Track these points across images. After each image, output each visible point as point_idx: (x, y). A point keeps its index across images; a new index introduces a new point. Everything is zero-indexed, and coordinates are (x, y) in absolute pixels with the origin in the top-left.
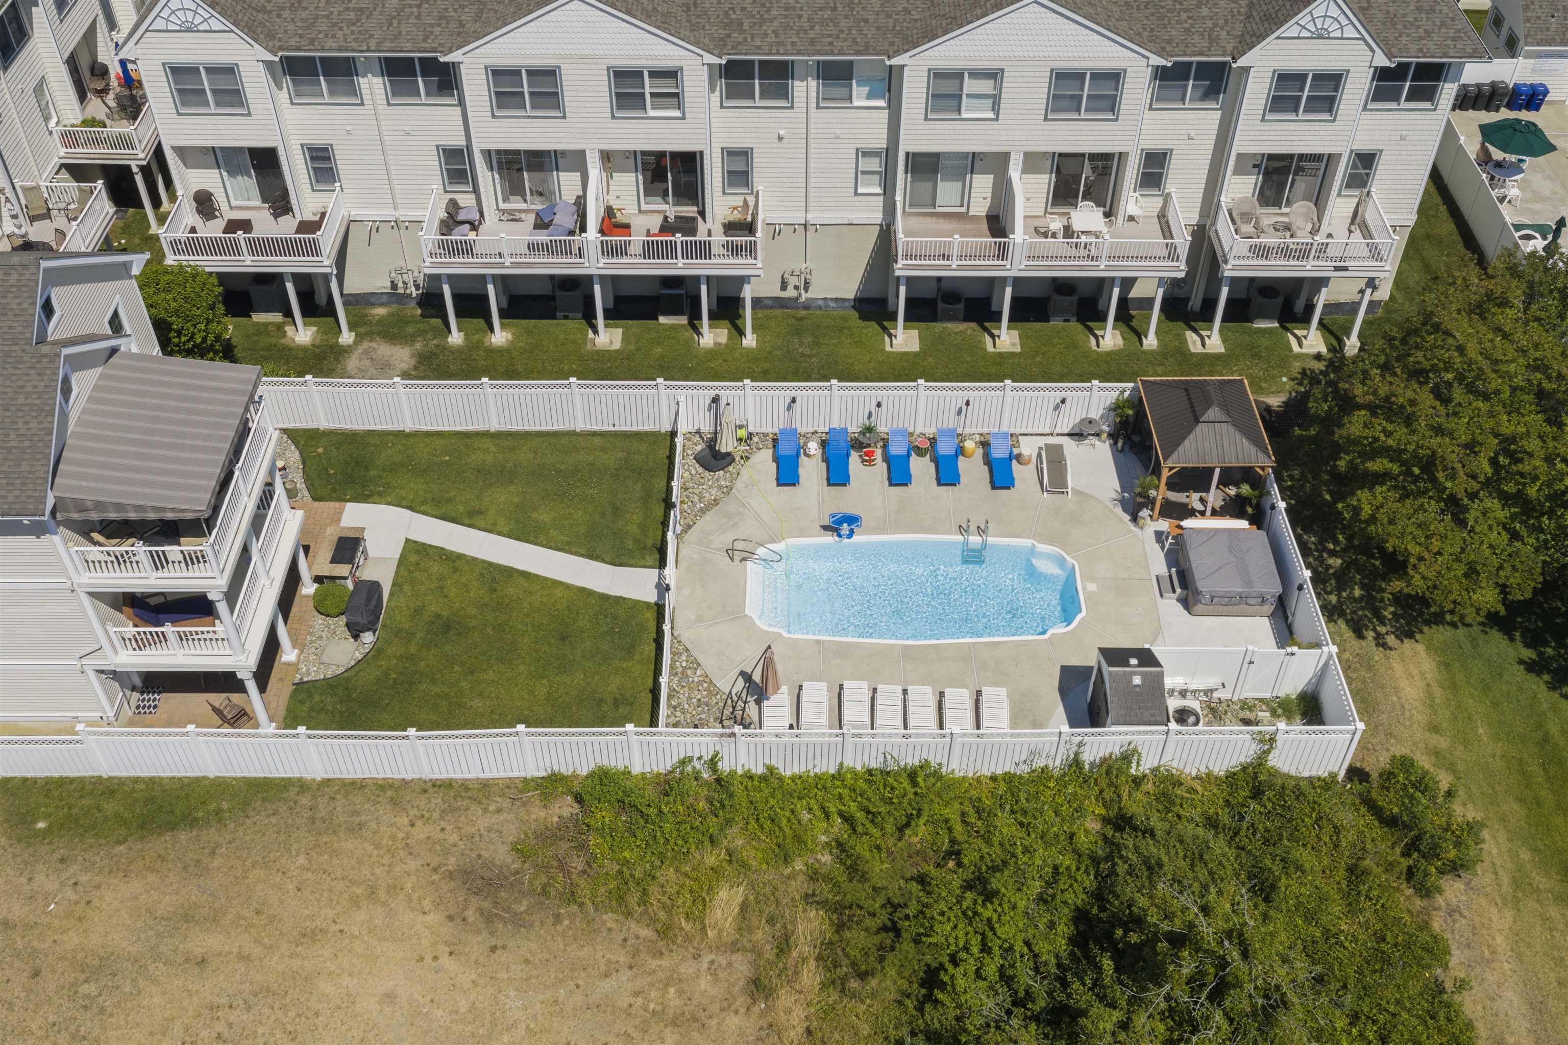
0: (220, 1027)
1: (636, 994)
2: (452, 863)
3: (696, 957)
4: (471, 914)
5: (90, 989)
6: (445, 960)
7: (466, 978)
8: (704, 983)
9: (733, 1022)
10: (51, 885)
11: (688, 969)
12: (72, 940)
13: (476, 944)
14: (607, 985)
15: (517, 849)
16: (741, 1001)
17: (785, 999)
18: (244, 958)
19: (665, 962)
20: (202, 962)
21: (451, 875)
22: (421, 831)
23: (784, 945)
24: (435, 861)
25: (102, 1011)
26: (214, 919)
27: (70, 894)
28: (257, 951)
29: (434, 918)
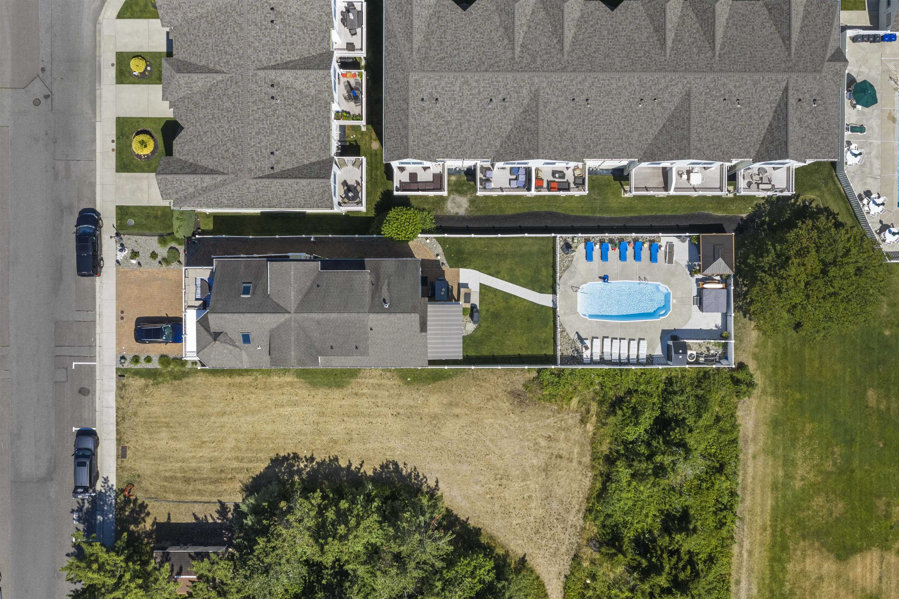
0: (465, 431)
1: (555, 423)
2: (509, 390)
3: (568, 414)
4: (515, 403)
5: (434, 422)
6: (511, 414)
7: (517, 419)
8: (570, 421)
9: (577, 430)
10: (417, 396)
11: (566, 417)
12: (426, 410)
13: (517, 411)
14: (548, 421)
15: (524, 385)
16: (578, 425)
17: (588, 425)
18: (466, 414)
19: (561, 415)
20: (457, 416)
21: (509, 393)
22: (500, 381)
23: (588, 411)
24: (505, 389)
25: (439, 427)
26: (457, 405)
27: (422, 398)
28: (468, 413)
29: (507, 404)
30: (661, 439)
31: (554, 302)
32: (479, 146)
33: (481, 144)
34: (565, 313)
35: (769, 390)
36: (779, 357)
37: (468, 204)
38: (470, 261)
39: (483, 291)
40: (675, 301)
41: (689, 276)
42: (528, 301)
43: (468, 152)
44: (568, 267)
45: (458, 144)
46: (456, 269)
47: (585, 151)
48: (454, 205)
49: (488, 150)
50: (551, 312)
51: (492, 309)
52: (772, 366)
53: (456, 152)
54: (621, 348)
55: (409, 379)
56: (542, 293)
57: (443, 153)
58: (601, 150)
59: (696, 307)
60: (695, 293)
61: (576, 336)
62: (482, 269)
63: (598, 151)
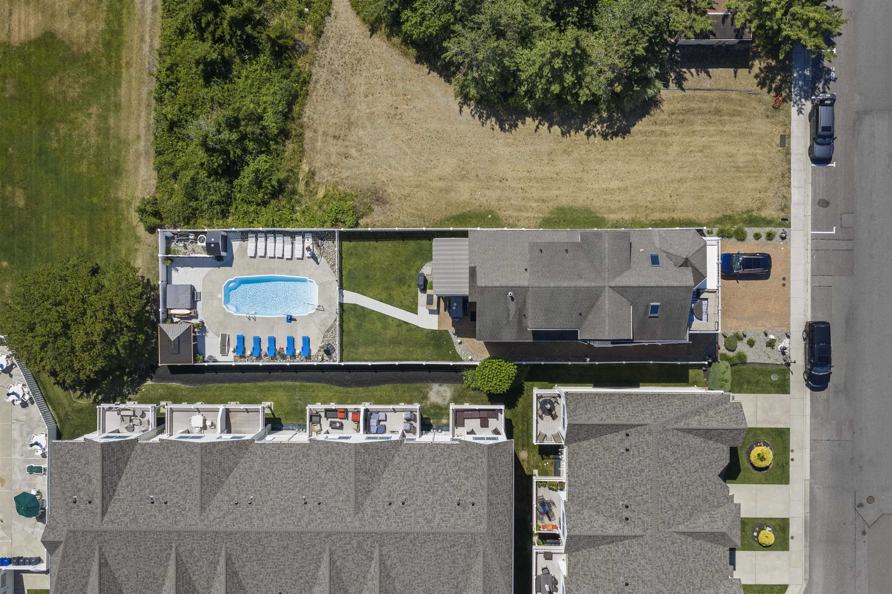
0: (432, 163)
1: (340, 172)
2: (387, 206)
3: (327, 181)
4: (381, 192)
5: (464, 172)
6: (385, 180)
7: (380, 176)
8: (326, 174)
9: (318, 165)
10: (481, 199)
11: (329, 178)
12: (472, 185)
13: (379, 184)
14: (348, 174)
15: (373, 210)
16: (317, 170)
17: (307, 169)
18: (431, 180)
19: (335, 180)
20: (440, 179)
21: (388, 203)
22: (397, 215)
23: (307, 184)
24: (392, 207)
25: (459, 167)
26: (441, 190)
27: (477, 197)
28: (429, 182)
29: (389, 191)
30: (231, 156)
31: (341, 295)
32: (415, 457)
33: (414, 458)
34: (331, 283)
35: (124, 206)
36: (114, 240)
37: (429, 395)
38: (427, 337)
39: (414, 307)
40: (220, 296)
41: (205, 322)
42: (369, 296)
43: (427, 451)
44: (328, 331)
45: (437, 459)
46: (441, 329)
47: (308, 451)
48: (444, 394)
49: (407, 453)
50: (344, 285)
51: (405, 288)
52: (121, 230)
53: (439, 450)
54: (273, 248)
55: (490, 216)
56: (354, 304)
57: (452, 449)
58: (292, 452)
59: (198, 289)
60: (199, 304)
61: (319, 260)
62: (415, 329)
63: (295, 451)
